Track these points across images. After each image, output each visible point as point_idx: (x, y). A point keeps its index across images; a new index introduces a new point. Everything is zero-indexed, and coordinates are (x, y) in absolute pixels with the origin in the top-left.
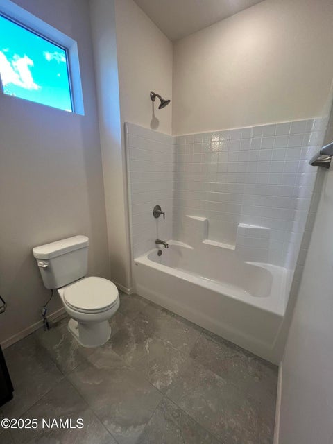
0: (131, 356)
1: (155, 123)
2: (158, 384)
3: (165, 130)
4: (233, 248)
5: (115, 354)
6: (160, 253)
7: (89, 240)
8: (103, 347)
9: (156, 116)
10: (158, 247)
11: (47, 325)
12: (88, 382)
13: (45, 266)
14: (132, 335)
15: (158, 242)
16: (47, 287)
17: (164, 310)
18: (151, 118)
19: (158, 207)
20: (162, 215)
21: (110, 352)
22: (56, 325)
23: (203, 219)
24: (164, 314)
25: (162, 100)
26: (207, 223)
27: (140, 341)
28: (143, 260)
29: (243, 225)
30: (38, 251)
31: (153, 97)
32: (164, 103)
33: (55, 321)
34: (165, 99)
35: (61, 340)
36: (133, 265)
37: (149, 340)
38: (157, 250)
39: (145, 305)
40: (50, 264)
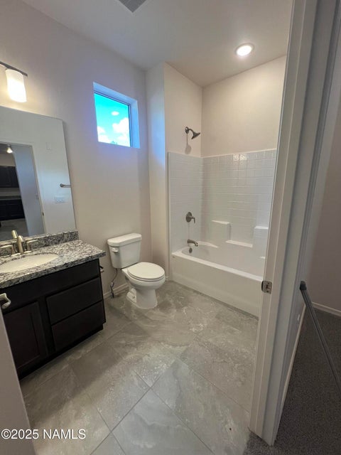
0: (173, 314)
1: (188, 149)
2: (194, 330)
3: (196, 154)
4: (251, 246)
5: (162, 314)
6: (191, 251)
7: (142, 237)
8: (154, 309)
9: (189, 144)
10: (189, 246)
11: (113, 296)
13: (116, 251)
14: (173, 304)
15: (189, 242)
16: (114, 267)
17: (195, 291)
18: (185, 146)
19: (190, 214)
20: (192, 220)
21: (158, 312)
22: (118, 296)
23: (226, 223)
24: (195, 294)
25: (194, 133)
26: (229, 226)
27: (179, 308)
28: (178, 253)
29: (258, 227)
30: (111, 241)
31: (187, 131)
32: (195, 135)
33: (117, 294)
34: (197, 132)
35: (124, 305)
36: (171, 258)
37: (185, 308)
38: (189, 248)
39: (180, 288)
40: (119, 250)
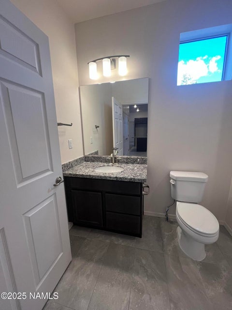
7: (209, 178)
8: (194, 262)
11: (167, 219)
12: (173, 270)
13: (173, 183)
16: (172, 196)
22: (172, 222)
30: (173, 174)
33: (172, 220)
35: (170, 233)
